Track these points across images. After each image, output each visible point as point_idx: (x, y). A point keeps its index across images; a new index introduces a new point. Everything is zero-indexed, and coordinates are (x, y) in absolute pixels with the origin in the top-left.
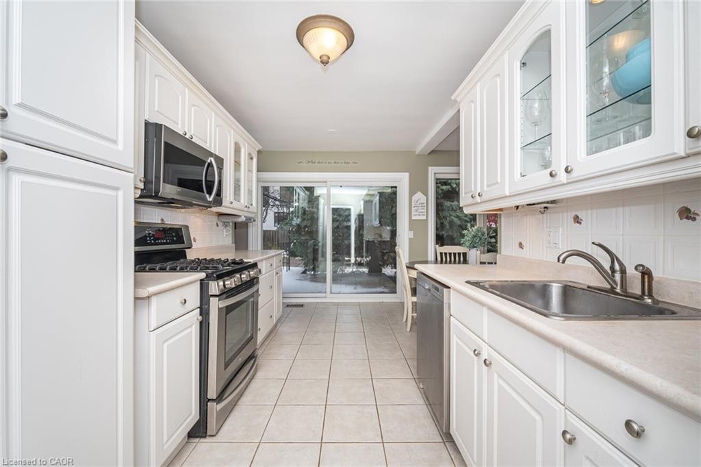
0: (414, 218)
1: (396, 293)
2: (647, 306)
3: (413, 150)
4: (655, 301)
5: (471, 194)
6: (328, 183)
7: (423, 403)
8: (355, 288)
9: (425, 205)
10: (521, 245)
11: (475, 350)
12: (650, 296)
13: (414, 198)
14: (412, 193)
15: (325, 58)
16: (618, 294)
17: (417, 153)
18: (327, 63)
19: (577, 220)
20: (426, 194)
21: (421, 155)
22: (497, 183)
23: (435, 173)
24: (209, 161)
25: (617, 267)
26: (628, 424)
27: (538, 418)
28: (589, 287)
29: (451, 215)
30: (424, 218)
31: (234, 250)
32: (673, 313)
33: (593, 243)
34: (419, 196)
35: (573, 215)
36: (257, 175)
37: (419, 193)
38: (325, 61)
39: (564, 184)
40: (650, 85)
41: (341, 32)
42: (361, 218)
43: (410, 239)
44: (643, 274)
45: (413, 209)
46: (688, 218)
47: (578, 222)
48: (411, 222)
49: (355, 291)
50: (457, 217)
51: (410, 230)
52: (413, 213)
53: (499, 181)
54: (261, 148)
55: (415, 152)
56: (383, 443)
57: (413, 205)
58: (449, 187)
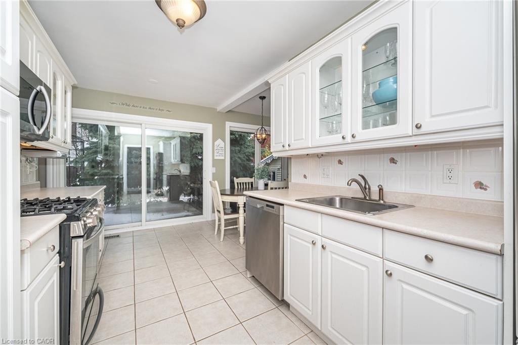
0: (216, 158)
1: (202, 214)
2: (381, 205)
3: (216, 108)
4: (384, 202)
5: (282, 144)
6: (143, 125)
7: (253, 287)
8: (163, 215)
9: (224, 148)
10: (305, 177)
11: (313, 241)
12: (383, 200)
13: (216, 143)
14: (214, 140)
15: (181, 22)
16: (367, 200)
17: (218, 110)
18: (183, 26)
19: (340, 162)
20: (224, 141)
21: (220, 112)
22: (303, 139)
23: (230, 127)
24: (38, 88)
25: (367, 186)
26: (426, 257)
27: (364, 269)
28: (352, 198)
29: (235, 156)
30: (223, 158)
31: (40, 188)
32: (397, 207)
33: (359, 175)
34: (219, 142)
35: (338, 160)
36: (72, 111)
37: (219, 139)
38: (180, 24)
39: (349, 143)
40: (396, 99)
41: (198, 5)
42: (160, 156)
43: (213, 174)
44: (380, 189)
45: (215, 151)
46: (394, 163)
47: (341, 164)
48: (214, 160)
49: (163, 217)
50: (239, 158)
51: (213, 166)
52: (215, 154)
53: (304, 138)
54: (76, 83)
55: (216, 109)
56: (241, 323)
57: (215, 148)
58: (234, 136)
